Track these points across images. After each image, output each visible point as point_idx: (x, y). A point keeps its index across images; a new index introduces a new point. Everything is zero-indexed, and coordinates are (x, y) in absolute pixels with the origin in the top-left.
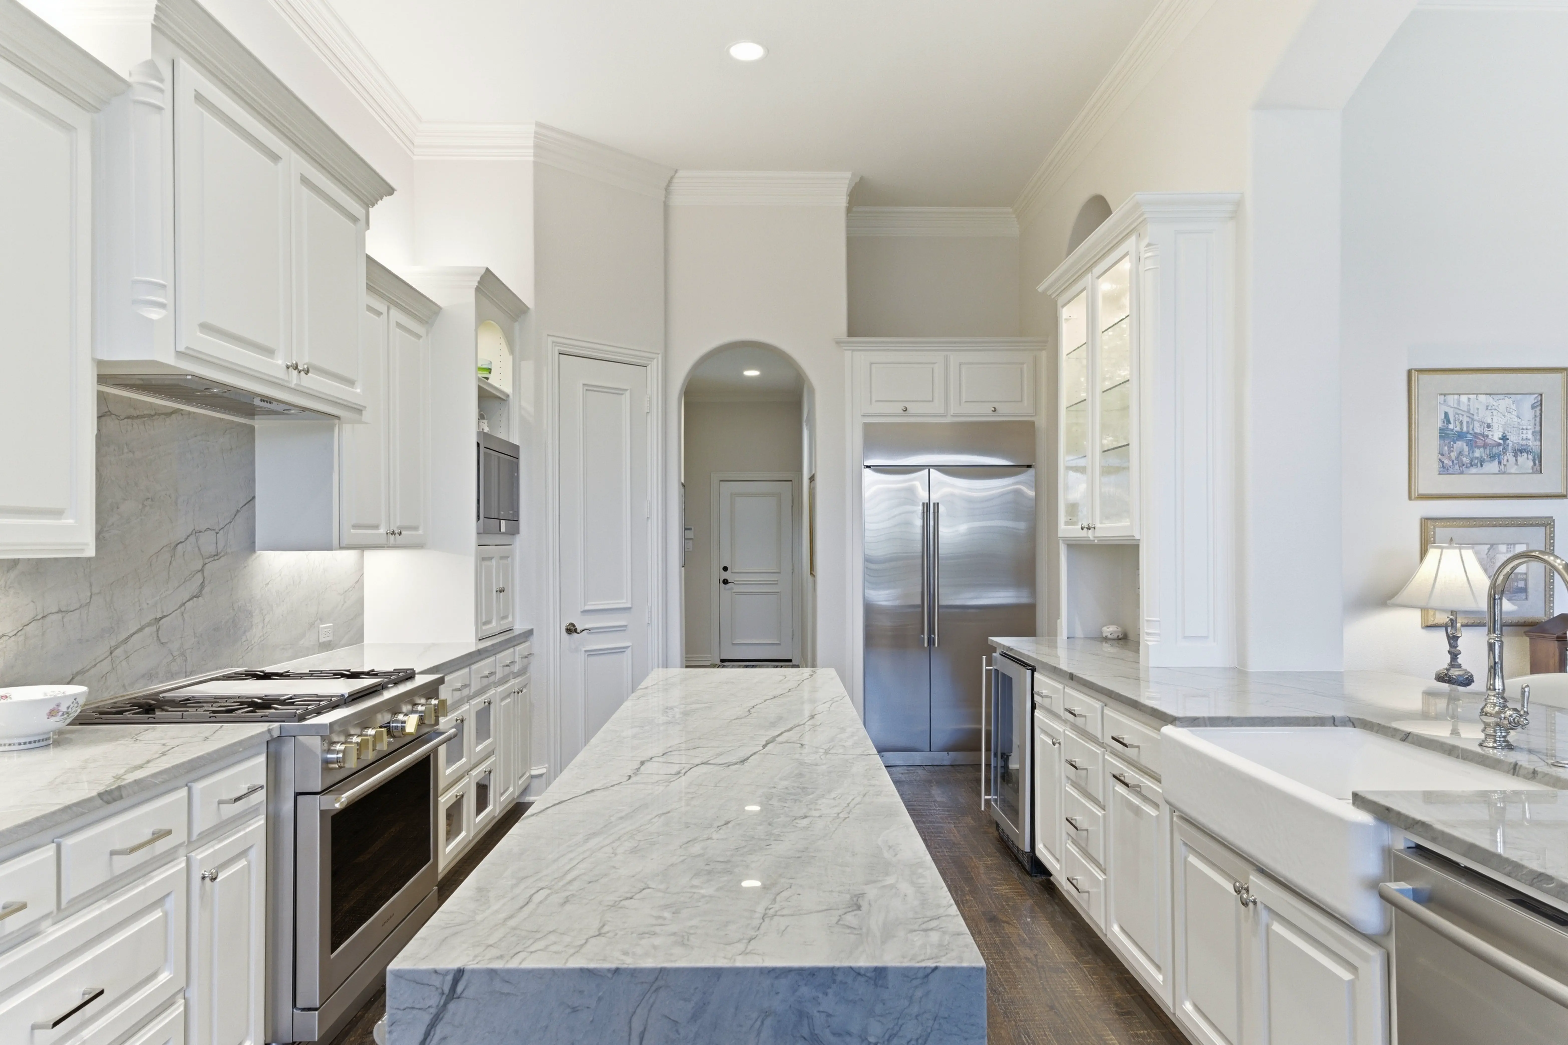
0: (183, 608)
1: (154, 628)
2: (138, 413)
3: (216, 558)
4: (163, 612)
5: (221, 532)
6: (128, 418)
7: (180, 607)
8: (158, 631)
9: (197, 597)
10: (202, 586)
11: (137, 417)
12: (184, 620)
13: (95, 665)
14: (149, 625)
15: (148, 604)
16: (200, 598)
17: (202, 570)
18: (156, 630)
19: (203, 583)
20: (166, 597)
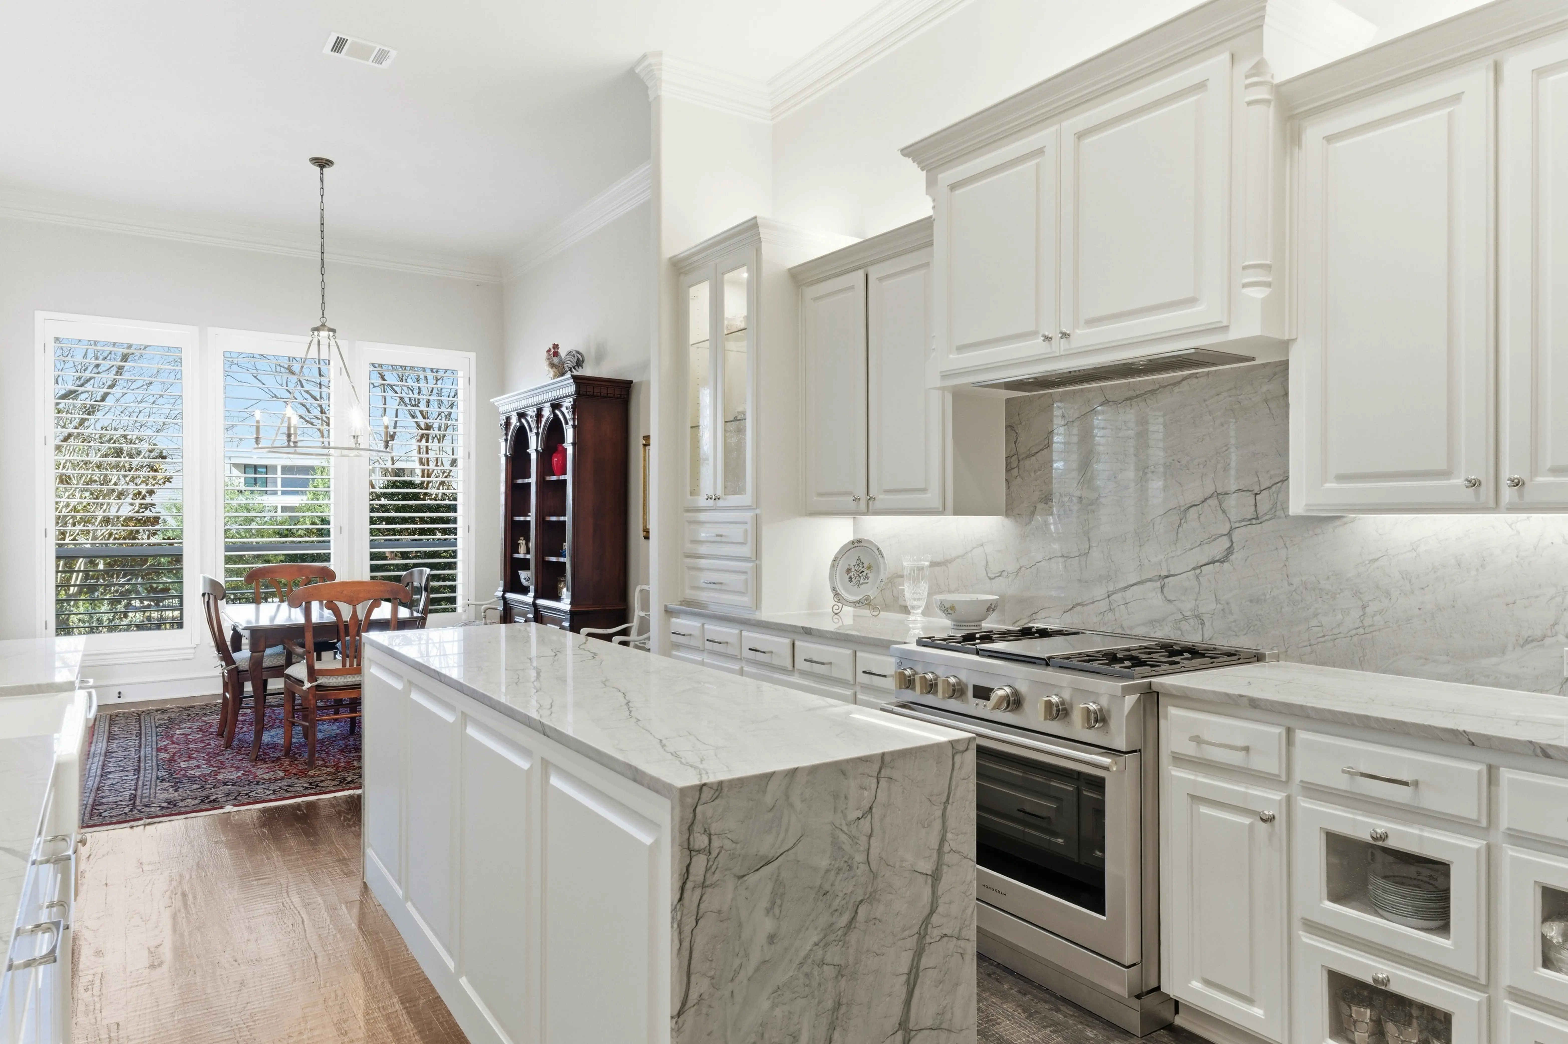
0: (1198, 571)
1: (1158, 584)
2: (1138, 392)
3: (1255, 521)
4: (1169, 571)
5: (1265, 493)
6: (1127, 399)
7: (1194, 569)
8: (1163, 587)
9: (1221, 561)
10: (1230, 551)
11: (1137, 396)
12: (1200, 584)
13: (1093, 602)
14: (1153, 580)
15: (1149, 559)
16: (1224, 564)
17: (1229, 534)
18: (1159, 586)
19: (1230, 547)
20: (1173, 557)
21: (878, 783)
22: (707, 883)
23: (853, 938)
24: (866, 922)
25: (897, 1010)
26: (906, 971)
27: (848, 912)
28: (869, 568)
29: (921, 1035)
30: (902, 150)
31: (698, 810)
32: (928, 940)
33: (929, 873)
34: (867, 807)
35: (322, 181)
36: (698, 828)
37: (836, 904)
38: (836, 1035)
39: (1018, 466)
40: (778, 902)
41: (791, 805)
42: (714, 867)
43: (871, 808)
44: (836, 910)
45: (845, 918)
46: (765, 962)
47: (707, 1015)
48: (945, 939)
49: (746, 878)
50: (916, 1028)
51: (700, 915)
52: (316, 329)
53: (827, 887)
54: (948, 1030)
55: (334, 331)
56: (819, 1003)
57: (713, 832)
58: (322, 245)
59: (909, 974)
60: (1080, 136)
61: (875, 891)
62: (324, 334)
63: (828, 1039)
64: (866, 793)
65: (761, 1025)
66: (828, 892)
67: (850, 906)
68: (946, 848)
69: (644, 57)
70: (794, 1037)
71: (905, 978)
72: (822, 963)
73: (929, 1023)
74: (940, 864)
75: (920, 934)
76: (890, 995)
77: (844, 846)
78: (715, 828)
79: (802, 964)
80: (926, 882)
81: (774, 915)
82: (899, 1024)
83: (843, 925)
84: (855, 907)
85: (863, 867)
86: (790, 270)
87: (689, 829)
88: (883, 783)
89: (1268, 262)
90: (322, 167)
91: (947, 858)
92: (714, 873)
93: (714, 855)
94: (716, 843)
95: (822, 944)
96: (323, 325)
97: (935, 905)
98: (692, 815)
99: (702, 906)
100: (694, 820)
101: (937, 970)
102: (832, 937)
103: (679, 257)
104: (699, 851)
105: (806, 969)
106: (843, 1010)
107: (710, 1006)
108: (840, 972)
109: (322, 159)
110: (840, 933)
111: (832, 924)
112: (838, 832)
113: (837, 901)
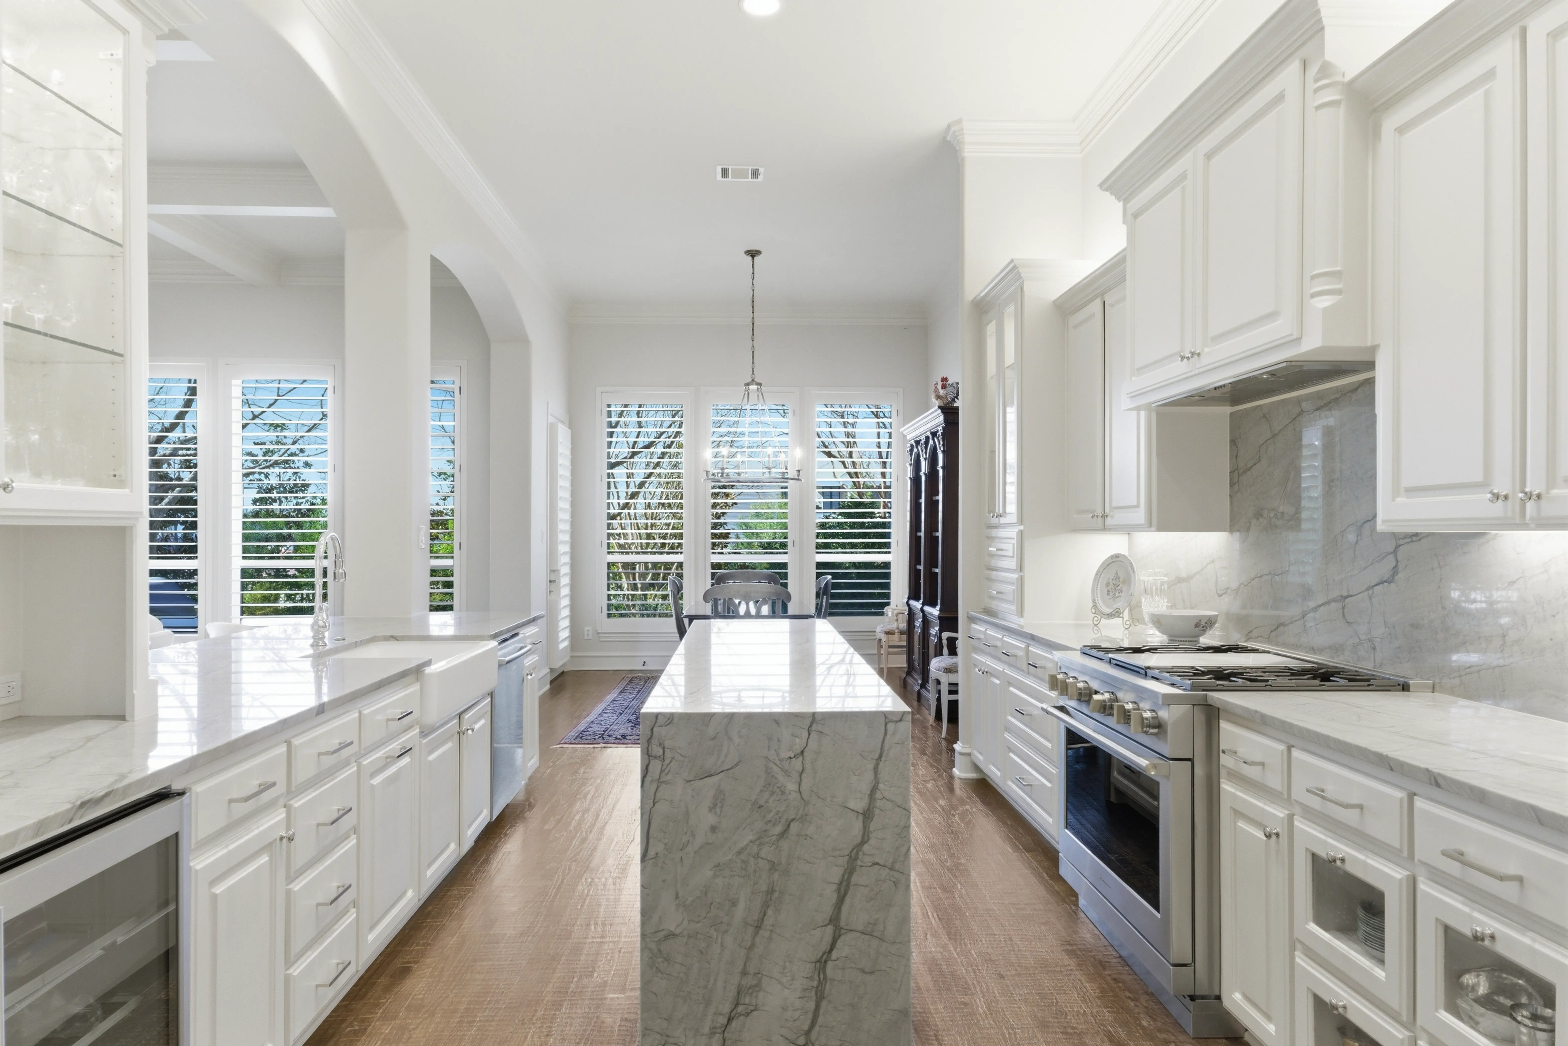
0: (1370, 592)
1: (1339, 605)
3: (1414, 538)
4: (1348, 591)
6: (1317, 409)
7: (1368, 589)
8: (1343, 608)
9: (1390, 581)
10: (1395, 570)
12: (1372, 605)
13: (1292, 622)
14: (1334, 600)
15: (1334, 580)
16: (1392, 584)
17: (1395, 552)
19: (1395, 567)
20: (1352, 576)
21: (809, 734)
22: (661, 780)
23: (785, 845)
24: (798, 835)
25: (827, 909)
26: (837, 881)
27: (781, 824)
28: (1124, 582)
29: (850, 935)
30: (1101, 185)
31: (655, 729)
32: (859, 863)
33: (861, 811)
34: (799, 751)
35: (753, 267)
36: (654, 741)
37: (769, 817)
38: (770, 912)
39: (1238, 481)
40: (719, 804)
41: (730, 739)
42: (667, 771)
43: (802, 752)
44: (770, 821)
45: (778, 829)
46: (707, 844)
47: (662, 868)
48: (877, 867)
49: (692, 783)
50: (846, 928)
51: (656, 800)
52: (748, 384)
53: (762, 802)
54: (880, 939)
55: (760, 384)
56: (755, 884)
57: (666, 746)
58: (753, 318)
59: (840, 884)
60: (1209, 156)
61: (806, 815)
62: (753, 387)
63: (762, 913)
64: (797, 740)
65: (705, 886)
66: (762, 806)
67: (783, 821)
68: (878, 795)
69: (949, 127)
70: (733, 903)
71: (835, 887)
72: (757, 856)
73: (860, 927)
74: (872, 806)
75: (851, 857)
76: (821, 895)
77: (776, 775)
78: (667, 744)
79: (739, 853)
80: (857, 818)
81: (716, 813)
82: (830, 920)
83: (776, 833)
84: (788, 823)
85: (794, 795)
86: (1054, 302)
87: (648, 741)
88: (814, 735)
89: (1338, 268)
90: (753, 256)
91: (879, 803)
92: (667, 774)
93: (667, 762)
94: (668, 754)
95: (757, 843)
96: (753, 380)
97: (866, 838)
98: (650, 733)
99: (658, 794)
100: (652, 736)
101: (868, 889)
102: (766, 840)
103: (978, 298)
104: (656, 757)
105: (743, 857)
106: (776, 895)
107: (664, 862)
108: (773, 867)
109: (753, 251)
110: (774, 838)
111: (765, 831)
112: (771, 765)
113: (772, 814)
